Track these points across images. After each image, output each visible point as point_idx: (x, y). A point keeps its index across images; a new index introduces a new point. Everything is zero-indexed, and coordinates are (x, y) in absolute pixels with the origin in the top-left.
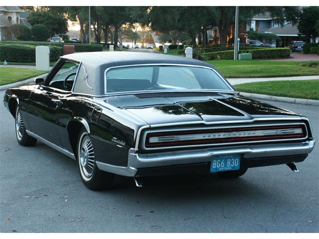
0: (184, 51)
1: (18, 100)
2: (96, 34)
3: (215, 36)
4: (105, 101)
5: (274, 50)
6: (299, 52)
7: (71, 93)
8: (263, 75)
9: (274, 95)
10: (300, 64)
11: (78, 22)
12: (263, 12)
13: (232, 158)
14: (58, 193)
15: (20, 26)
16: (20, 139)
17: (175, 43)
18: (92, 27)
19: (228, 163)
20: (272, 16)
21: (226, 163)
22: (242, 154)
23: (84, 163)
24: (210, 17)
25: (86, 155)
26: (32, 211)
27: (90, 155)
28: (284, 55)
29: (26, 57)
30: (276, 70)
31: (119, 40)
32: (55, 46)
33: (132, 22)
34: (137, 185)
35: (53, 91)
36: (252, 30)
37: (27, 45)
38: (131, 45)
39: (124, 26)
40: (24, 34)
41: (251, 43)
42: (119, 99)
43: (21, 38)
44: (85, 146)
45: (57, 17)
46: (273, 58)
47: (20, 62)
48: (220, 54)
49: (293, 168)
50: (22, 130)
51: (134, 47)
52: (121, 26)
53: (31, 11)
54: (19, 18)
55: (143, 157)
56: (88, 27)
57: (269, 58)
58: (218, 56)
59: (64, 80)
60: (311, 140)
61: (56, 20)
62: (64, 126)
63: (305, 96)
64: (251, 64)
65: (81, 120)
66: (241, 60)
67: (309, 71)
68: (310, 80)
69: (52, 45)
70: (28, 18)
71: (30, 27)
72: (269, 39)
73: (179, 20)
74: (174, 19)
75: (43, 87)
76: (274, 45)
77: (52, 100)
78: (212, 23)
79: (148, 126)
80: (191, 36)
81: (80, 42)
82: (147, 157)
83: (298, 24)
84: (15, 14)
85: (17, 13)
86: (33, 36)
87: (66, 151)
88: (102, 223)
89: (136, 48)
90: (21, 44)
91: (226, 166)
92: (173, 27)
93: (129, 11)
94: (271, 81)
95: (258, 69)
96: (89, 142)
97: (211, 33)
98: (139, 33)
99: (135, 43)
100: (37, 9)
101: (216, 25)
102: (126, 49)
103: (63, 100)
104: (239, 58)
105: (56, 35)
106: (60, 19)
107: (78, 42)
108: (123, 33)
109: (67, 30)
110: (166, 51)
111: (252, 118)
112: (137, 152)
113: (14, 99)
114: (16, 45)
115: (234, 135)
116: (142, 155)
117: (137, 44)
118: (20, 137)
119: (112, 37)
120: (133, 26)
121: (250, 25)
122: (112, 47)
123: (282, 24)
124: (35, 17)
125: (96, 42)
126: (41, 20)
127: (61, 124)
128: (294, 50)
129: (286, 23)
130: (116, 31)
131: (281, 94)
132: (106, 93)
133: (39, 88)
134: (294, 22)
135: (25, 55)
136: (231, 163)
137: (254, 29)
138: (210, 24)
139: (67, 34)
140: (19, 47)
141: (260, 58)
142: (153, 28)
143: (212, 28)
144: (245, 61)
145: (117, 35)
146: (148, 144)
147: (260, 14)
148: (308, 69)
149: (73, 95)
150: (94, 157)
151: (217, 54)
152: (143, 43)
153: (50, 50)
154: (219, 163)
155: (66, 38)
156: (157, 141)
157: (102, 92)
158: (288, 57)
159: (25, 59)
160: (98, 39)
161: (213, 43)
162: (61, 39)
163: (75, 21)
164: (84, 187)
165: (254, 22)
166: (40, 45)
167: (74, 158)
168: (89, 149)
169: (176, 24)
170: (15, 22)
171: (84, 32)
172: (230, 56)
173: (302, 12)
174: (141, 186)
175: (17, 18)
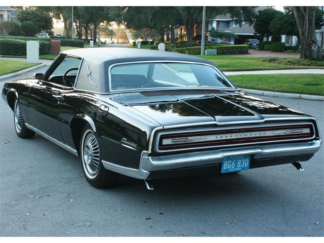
0: (157, 47)
1: (17, 93)
2: (77, 30)
3: (181, 33)
4: (110, 99)
5: (233, 47)
6: (254, 48)
7: (73, 89)
8: (229, 69)
9: (244, 88)
10: (260, 60)
11: (62, 20)
12: (225, 14)
13: (243, 159)
14: (62, 191)
15: (11, 23)
16: (19, 131)
17: (146, 39)
18: (74, 24)
19: (238, 163)
20: (232, 17)
21: (236, 163)
22: (252, 155)
23: (88, 161)
24: (178, 17)
25: (90, 153)
26: (38, 213)
27: (95, 153)
28: (244, 52)
29: (17, 50)
30: (241, 65)
31: (97, 36)
32: (44, 41)
33: (109, 20)
34: (149, 188)
35: (53, 86)
36: (213, 29)
37: (18, 40)
38: (108, 40)
39: (101, 24)
40: (15, 31)
41: (213, 40)
42: (125, 97)
43: (12, 34)
44: (89, 144)
45: (44, 16)
46: (234, 54)
47: (11, 55)
48: (188, 50)
49: (298, 166)
50: (21, 123)
51: (111, 42)
52: (99, 24)
53: (20, 10)
54: (10, 16)
55: (156, 160)
56: (71, 25)
57: (231, 53)
58: (186, 52)
59: (63, 75)
60: (318, 139)
61: (43, 17)
62: (67, 123)
63: (272, 89)
64: (216, 59)
65: (84, 116)
66: (208, 55)
67: (270, 66)
68: (273, 74)
69: (40, 40)
70: (18, 16)
71: (20, 24)
72: (228, 37)
73: (152, 19)
74: (147, 19)
75: (43, 82)
76: (232, 43)
77: (53, 96)
78: (179, 22)
79: (161, 128)
80: (161, 34)
81: (65, 38)
82: (160, 160)
83: (254, 25)
84: (6, 12)
85: (8, 11)
86: (22, 32)
87: (68, 147)
88: (112, 228)
89: (113, 43)
90: (12, 38)
91: (236, 167)
92: (146, 26)
93: (107, 11)
94: (239, 75)
95: (224, 63)
96: (93, 140)
97: (178, 32)
98: (115, 30)
99: (111, 39)
100: (26, 8)
101: (183, 25)
102: (104, 44)
103: (65, 97)
104: (206, 54)
105: (42, 31)
106: (46, 17)
107: (62, 38)
108: (100, 30)
109: (52, 26)
110: (139, 46)
111: (263, 118)
112: (150, 155)
113: (13, 93)
114: (9, 39)
115: (246, 135)
116: (155, 158)
117: (113, 40)
118: (19, 129)
119: (91, 34)
120: (110, 24)
121: (212, 25)
122: (92, 42)
123: (240, 24)
124: (25, 15)
125: (78, 37)
126: (30, 18)
127: (63, 121)
128: (251, 47)
129: (244, 23)
130: (95, 28)
131: (250, 87)
132: (111, 90)
133: (38, 83)
134: (251, 22)
135: (17, 49)
136: (242, 164)
137: (216, 29)
138: (178, 23)
139: (53, 30)
140: (11, 41)
141: (223, 53)
142: (128, 27)
143: (178, 27)
144: (211, 56)
145: (96, 31)
146: (161, 146)
147: (223, 15)
148: (268, 64)
149: (75, 92)
150: (99, 155)
151: (186, 49)
152: (118, 39)
153: (40, 45)
154: (230, 163)
155: (51, 34)
156: (171, 143)
157: (107, 90)
158: (246, 53)
159: (17, 52)
160: (80, 34)
161: (179, 41)
162: (47, 34)
163: (60, 19)
164: (87, 184)
165: (216, 22)
166: (30, 39)
167: (77, 155)
168: (93, 147)
169: (149, 23)
170: (6, 19)
171: (68, 28)
172: (197, 52)
173: (258, 14)
174: (152, 189)
175: (8, 16)
